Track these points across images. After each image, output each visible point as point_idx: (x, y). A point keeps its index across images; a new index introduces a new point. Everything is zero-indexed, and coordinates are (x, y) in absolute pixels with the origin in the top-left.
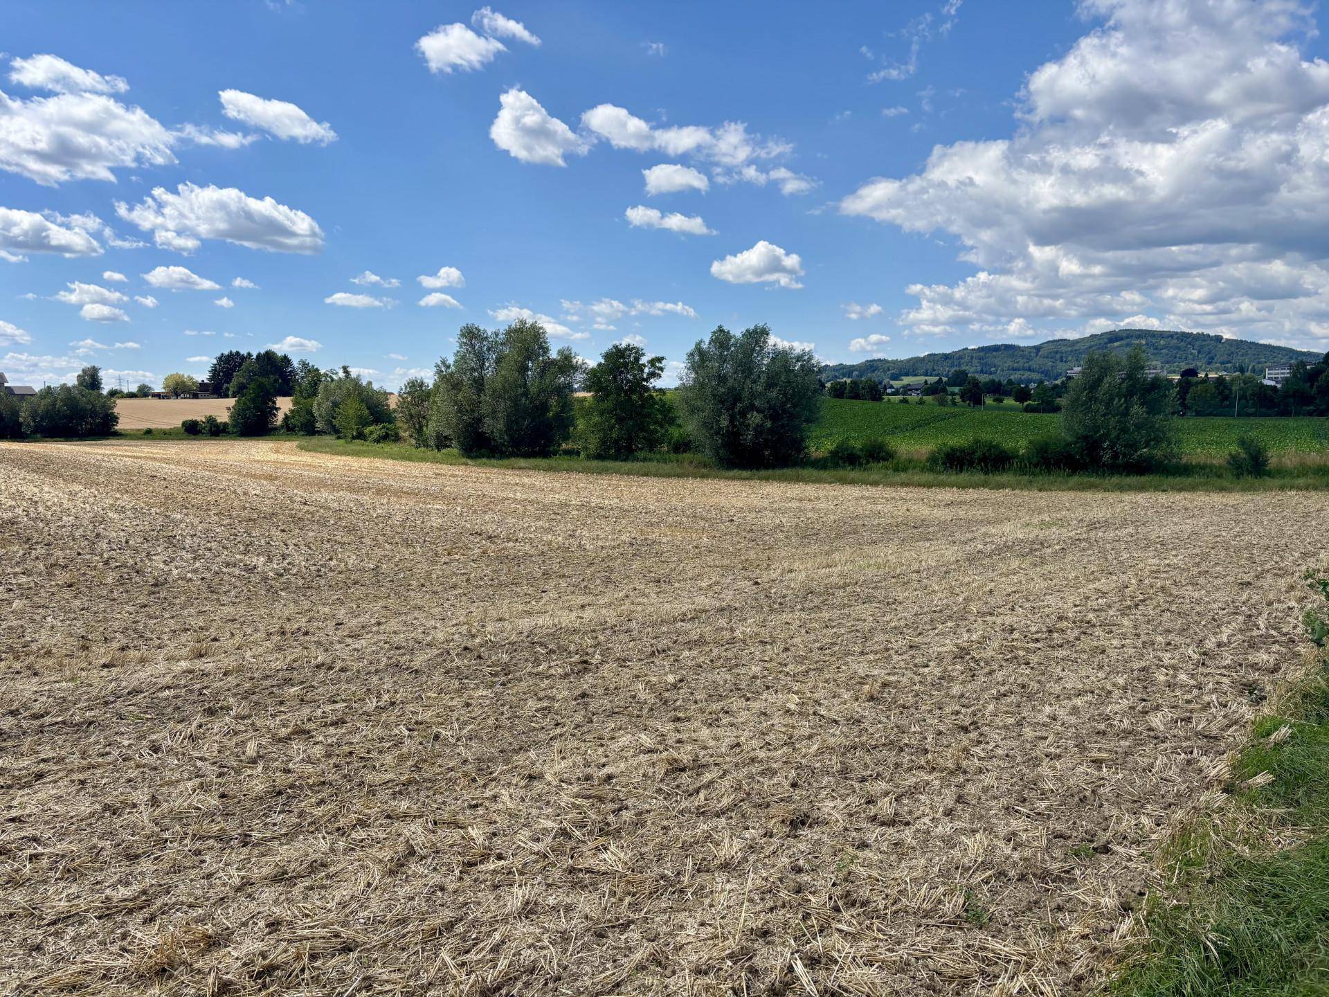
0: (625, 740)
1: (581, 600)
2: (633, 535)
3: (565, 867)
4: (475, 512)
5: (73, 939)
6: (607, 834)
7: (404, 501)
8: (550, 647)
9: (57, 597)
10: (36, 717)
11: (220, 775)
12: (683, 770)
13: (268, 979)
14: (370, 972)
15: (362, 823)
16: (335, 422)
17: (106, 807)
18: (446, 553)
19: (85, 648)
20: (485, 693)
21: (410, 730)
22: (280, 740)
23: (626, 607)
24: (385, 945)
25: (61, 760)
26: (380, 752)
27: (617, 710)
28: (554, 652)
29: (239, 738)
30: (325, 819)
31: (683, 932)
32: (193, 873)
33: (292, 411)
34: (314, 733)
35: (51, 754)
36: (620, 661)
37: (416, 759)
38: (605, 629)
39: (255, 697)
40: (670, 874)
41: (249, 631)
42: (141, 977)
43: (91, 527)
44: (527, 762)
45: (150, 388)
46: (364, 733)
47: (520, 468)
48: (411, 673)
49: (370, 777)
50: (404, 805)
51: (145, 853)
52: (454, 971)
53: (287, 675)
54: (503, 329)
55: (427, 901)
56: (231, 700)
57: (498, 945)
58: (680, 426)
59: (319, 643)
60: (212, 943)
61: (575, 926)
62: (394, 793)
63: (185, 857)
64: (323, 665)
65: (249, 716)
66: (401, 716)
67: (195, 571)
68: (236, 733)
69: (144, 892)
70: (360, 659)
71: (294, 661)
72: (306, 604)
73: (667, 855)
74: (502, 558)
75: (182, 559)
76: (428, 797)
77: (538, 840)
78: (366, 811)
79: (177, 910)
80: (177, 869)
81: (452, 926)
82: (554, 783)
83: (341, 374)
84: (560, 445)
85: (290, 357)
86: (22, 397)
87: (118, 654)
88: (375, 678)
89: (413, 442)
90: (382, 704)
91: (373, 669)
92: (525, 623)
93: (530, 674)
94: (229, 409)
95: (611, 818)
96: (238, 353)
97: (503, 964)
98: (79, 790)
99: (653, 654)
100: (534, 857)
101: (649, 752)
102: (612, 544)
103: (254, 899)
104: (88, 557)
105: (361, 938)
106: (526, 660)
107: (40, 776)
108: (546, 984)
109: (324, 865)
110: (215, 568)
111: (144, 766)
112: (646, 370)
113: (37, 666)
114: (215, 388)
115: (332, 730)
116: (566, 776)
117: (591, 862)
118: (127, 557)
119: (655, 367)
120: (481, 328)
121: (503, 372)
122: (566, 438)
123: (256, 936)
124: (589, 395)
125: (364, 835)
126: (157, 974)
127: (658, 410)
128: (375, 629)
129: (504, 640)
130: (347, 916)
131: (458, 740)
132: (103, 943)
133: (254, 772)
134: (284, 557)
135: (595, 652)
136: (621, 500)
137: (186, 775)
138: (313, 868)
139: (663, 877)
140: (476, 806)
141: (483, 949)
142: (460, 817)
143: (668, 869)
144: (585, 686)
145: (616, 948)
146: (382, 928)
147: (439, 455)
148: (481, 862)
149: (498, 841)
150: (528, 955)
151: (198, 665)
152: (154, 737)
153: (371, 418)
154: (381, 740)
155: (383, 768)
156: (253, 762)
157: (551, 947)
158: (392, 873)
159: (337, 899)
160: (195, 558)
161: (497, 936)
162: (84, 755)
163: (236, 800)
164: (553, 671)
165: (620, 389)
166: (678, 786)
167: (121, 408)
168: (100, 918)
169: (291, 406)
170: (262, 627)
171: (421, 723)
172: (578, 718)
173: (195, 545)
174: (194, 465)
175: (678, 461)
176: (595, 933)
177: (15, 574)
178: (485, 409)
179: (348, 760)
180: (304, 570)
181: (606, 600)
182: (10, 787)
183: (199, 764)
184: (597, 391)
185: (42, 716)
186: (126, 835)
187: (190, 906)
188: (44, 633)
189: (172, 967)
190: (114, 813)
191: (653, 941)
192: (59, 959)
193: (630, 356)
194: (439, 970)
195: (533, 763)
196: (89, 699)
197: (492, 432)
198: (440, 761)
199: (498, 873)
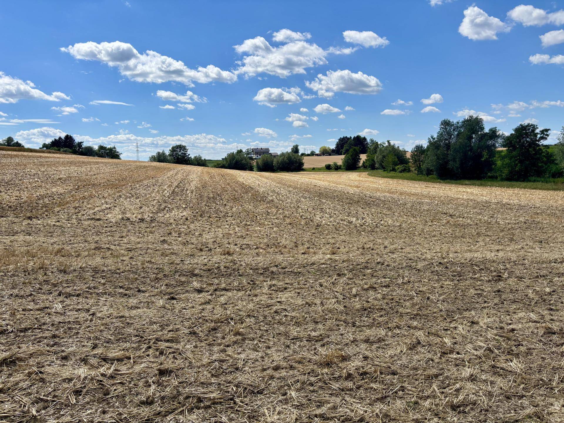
0: (521, 314)
1: (497, 247)
2: (526, 218)
3: (490, 364)
4: (444, 204)
5: (299, 346)
6: (512, 354)
7: (412, 198)
8: (481, 267)
9: (287, 228)
10: (283, 268)
11: (344, 299)
12: (554, 333)
13: (364, 377)
14: (403, 385)
15: (398, 327)
16: (383, 164)
17: (307, 303)
18: (430, 221)
19: (296, 246)
20: (449, 283)
21: (417, 294)
22: (364, 290)
23: (522, 253)
24: (409, 376)
25: (292, 284)
26: (404, 301)
27: (517, 300)
28: (483, 270)
29: (349, 286)
30: (383, 323)
31: (553, 407)
32: (336, 332)
33: (366, 160)
34: (378, 289)
35: (288, 282)
36: (519, 278)
37: (420, 306)
38: (510, 262)
39: (354, 272)
40: (545, 379)
41: (351, 246)
42: (321, 364)
43: (296, 204)
44: (470, 316)
45: (315, 152)
46: (398, 292)
47: (466, 184)
48: (417, 270)
49: (401, 310)
50: (415, 323)
51: (320, 322)
52: (439, 394)
53: (366, 265)
54: (462, 120)
55: (426, 363)
56: (346, 272)
57: (458, 389)
58: (557, 164)
59: (377, 254)
60: (345, 359)
61: (495, 391)
62: (411, 318)
63: (334, 326)
64: (380, 263)
65: (352, 279)
66: (412, 287)
67: (330, 222)
68: (348, 284)
69: (321, 335)
70: (394, 262)
71: (368, 260)
72: (372, 238)
73: (544, 370)
74: (456, 225)
75: (326, 217)
76: (425, 322)
77: (476, 350)
78: (400, 323)
79: (332, 344)
80: (331, 330)
81: (437, 376)
82: (484, 327)
83: (387, 144)
84: (487, 174)
85: (366, 137)
86: (275, 156)
87: (307, 250)
88: (401, 271)
89: (416, 172)
90: (405, 281)
91: (400, 267)
92: (468, 255)
93: (471, 278)
94: (342, 159)
95: (514, 348)
96: (346, 137)
97: (461, 397)
98: (298, 296)
99: (537, 277)
100: (475, 357)
101: (534, 322)
102: (514, 222)
103: (358, 347)
104: (295, 214)
105: (399, 371)
106: (469, 272)
107: (286, 289)
108: (481, 411)
109: (384, 340)
110: (337, 221)
111: (318, 291)
112: (539, 136)
113: (282, 251)
114: (337, 151)
115: (384, 289)
116: (490, 325)
117: (504, 365)
118: (308, 215)
119: (544, 134)
120: (451, 121)
121: (460, 140)
122: (491, 170)
123: (359, 360)
124: (505, 149)
125: (399, 332)
126: (326, 364)
127: (544, 156)
128: (400, 250)
129: (458, 261)
130: (393, 361)
131: (438, 301)
132: (308, 350)
133: (356, 300)
134: (363, 218)
135: (505, 272)
136: (520, 201)
137: (332, 297)
138: (380, 340)
139: (542, 380)
140: (446, 330)
141: (451, 389)
142: (439, 333)
143: (544, 377)
144: (500, 287)
145: (516, 405)
146: (407, 369)
147: (427, 178)
148: (450, 354)
149: (457, 346)
150: (472, 397)
151: (333, 257)
152: (320, 281)
153: (399, 162)
154: (405, 296)
155: (405, 307)
156: (355, 296)
157: (484, 397)
158: (411, 349)
159: (389, 354)
160: (330, 217)
161: (458, 386)
162: (299, 284)
163: (350, 309)
164: (483, 278)
165: (523, 145)
166: (551, 341)
167: (305, 160)
168: (307, 341)
169: (366, 158)
170: (355, 245)
171: (421, 292)
172: (496, 301)
173: (330, 212)
174: (329, 182)
175: (554, 182)
176: (506, 396)
177: (274, 219)
178: (450, 157)
179: (391, 301)
180: (371, 224)
181: (511, 249)
182: (277, 291)
183: (336, 293)
184: (509, 147)
185: (285, 268)
186: (313, 314)
187: (336, 344)
188: (284, 240)
189: (331, 364)
190: (309, 306)
191: (536, 407)
192: (294, 352)
193: (529, 129)
194: (432, 392)
195: (473, 317)
196: (299, 265)
197: (453, 168)
198: (430, 308)
199: (457, 360)
